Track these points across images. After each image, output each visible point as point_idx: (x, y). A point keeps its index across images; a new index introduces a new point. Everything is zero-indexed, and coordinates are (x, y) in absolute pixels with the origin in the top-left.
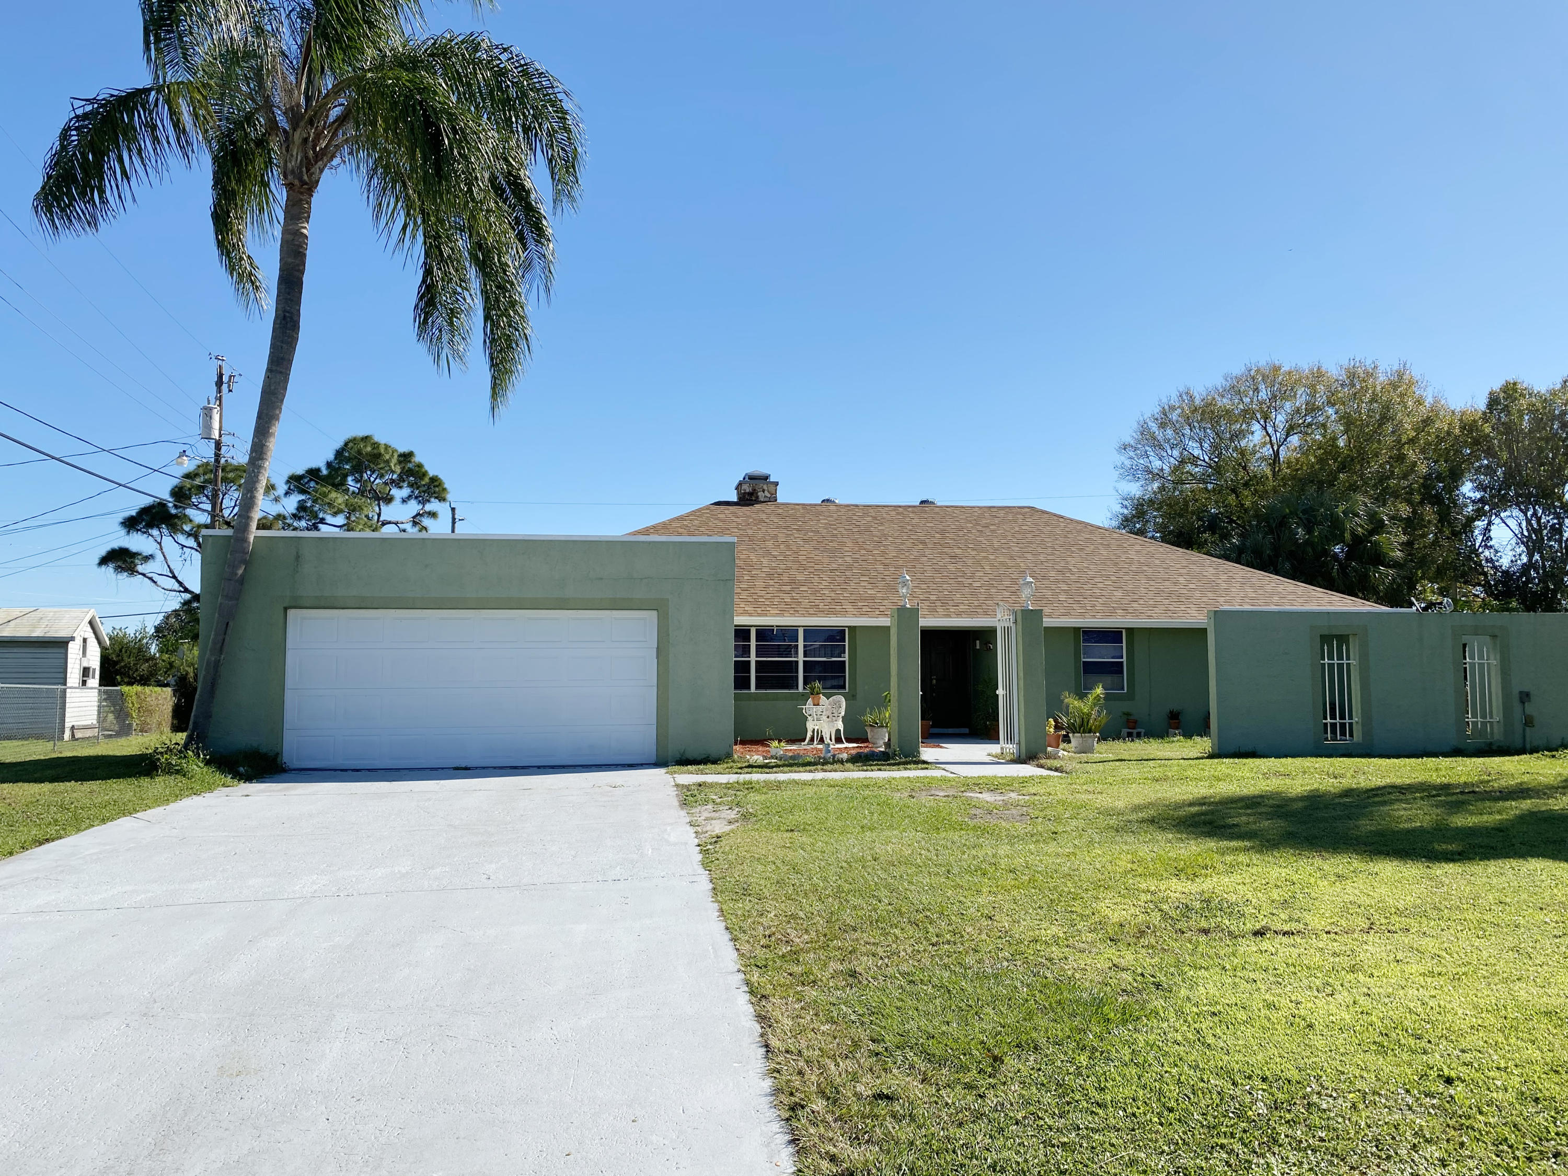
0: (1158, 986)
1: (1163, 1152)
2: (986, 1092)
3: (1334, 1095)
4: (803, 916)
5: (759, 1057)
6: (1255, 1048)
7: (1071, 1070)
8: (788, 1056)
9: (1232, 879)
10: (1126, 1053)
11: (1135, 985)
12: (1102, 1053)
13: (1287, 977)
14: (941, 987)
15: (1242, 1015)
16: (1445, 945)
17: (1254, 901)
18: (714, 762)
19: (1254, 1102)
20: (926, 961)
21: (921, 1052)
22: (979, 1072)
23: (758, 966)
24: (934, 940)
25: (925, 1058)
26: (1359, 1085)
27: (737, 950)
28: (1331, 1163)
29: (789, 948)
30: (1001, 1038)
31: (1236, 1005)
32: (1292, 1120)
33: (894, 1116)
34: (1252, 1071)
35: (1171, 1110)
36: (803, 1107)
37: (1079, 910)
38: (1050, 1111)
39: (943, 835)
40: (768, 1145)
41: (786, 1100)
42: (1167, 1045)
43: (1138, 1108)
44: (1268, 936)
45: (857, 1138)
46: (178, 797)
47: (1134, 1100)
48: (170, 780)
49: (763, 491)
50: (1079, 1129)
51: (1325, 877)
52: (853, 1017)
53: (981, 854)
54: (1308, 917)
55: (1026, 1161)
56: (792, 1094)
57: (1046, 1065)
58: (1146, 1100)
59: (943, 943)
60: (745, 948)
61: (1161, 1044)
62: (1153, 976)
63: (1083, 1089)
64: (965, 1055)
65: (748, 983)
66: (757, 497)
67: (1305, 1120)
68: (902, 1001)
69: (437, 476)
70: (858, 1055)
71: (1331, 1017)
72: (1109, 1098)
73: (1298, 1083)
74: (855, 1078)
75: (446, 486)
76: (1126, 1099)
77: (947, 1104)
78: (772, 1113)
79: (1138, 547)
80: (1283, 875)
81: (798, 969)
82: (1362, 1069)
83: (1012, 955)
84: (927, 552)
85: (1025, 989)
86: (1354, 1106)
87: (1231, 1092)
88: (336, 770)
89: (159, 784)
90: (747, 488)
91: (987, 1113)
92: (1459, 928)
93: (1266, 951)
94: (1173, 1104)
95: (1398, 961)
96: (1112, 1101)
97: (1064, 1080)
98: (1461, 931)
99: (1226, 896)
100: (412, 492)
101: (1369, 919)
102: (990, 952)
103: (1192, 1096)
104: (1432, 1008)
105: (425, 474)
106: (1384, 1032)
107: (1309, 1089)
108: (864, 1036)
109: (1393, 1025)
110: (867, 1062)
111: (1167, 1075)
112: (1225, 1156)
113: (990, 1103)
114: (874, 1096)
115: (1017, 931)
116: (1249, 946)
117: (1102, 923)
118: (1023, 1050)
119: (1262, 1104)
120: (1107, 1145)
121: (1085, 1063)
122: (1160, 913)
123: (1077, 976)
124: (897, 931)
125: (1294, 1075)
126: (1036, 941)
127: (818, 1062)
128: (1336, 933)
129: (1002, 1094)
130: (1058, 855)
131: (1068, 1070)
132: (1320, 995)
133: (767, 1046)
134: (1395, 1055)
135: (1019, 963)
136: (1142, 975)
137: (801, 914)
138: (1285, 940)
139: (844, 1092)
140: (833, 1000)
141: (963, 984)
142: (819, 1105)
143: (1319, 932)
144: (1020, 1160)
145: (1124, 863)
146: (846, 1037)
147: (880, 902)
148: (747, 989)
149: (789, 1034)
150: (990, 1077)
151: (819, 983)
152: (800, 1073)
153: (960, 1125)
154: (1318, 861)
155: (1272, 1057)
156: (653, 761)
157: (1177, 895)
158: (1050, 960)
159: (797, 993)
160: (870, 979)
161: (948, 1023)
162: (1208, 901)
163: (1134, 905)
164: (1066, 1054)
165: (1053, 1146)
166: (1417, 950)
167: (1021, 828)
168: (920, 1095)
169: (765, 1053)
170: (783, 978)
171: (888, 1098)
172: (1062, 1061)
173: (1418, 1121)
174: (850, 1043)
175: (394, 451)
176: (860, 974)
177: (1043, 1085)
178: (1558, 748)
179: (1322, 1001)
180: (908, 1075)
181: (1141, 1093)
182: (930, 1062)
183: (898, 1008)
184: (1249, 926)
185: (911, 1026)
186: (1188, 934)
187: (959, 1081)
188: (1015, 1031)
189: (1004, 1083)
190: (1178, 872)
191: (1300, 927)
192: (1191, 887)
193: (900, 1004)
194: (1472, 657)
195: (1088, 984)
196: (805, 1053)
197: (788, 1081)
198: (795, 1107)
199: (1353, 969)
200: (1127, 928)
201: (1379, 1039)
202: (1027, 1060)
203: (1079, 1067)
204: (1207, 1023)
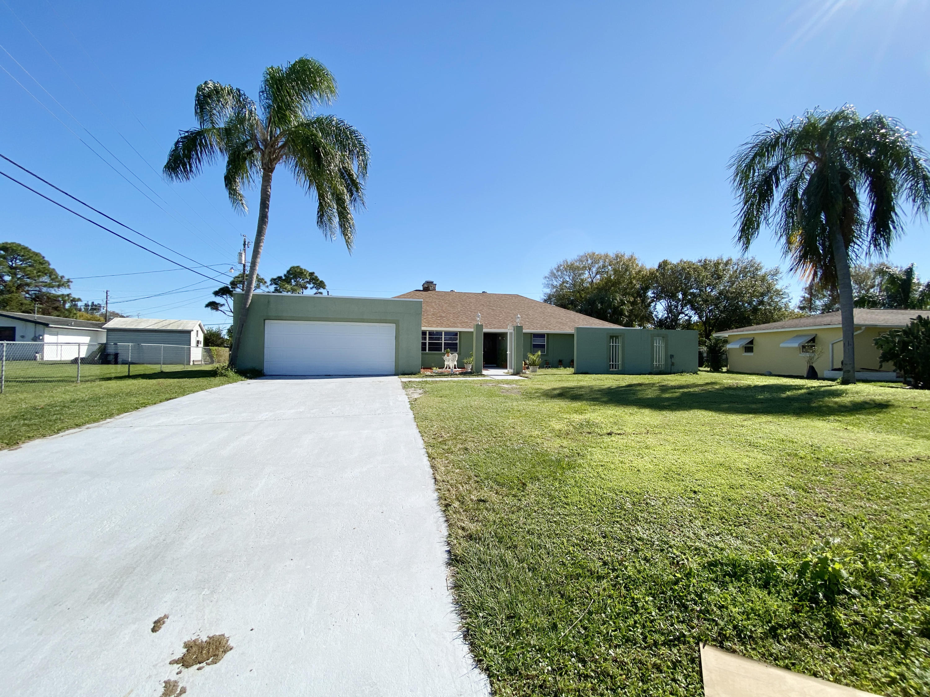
0: (579, 454)
1: (594, 525)
2: (521, 498)
3: (655, 499)
5: (432, 483)
6: (620, 479)
7: (553, 489)
8: (444, 483)
9: (595, 415)
10: (573, 482)
11: (571, 454)
12: (563, 482)
13: (625, 451)
14: (499, 454)
15: (612, 466)
16: (676, 439)
17: (604, 422)
18: (414, 374)
19: (626, 502)
20: (493, 444)
21: (495, 481)
22: (518, 490)
23: (431, 446)
24: (495, 436)
25: (496, 483)
26: (663, 495)
27: (423, 440)
28: (661, 529)
29: (442, 439)
30: (525, 475)
31: (609, 462)
32: (642, 510)
33: (486, 509)
34: (622, 489)
35: (594, 506)
36: (450, 505)
37: (544, 425)
38: (547, 507)
39: (493, 398)
40: (436, 522)
41: (444, 502)
42: (587, 478)
43: (582, 505)
44: (613, 435)
45: (472, 519)
46: (223, 384)
47: (579, 502)
48: (222, 378)
50: (560, 515)
51: (626, 414)
52: (468, 467)
53: (507, 405)
54: (625, 428)
55: (541, 529)
56: (445, 500)
57: (543, 486)
58: (584, 502)
59: (498, 437)
60: (426, 439)
61: (585, 478)
62: (576, 450)
63: (559, 497)
64: (511, 482)
65: (427, 453)
66: (429, 289)
67: (647, 510)
69: (322, 281)
70: (470, 482)
71: (645, 467)
72: (570, 501)
73: (640, 494)
74: (470, 492)
75: (325, 284)
76: (576, 501)
77: (507, 503)
78: (438, 508)
80: (612, 413)
81: (446, 447)
82: (662, 488)
83: (524, 442)
85: (530, 455)
86: (663, 504)
87: (616, 498)
88: (283, 376)
89: (217, 380)
90: (426, 286)
91: (523, 507)
92: (679, 433)
93: (614, 441)
94: (594, 503)
95: (661, 445)
96: (571, 503)
97: (551, 493)
99: (594, 420)
100: (314, 285)
101: (646, 429)
102: (515, 440)
103: (601, 500)
104: (680, 463)
105: (318, 280)
106: (666, 473)
107: (645, 497)
108: (472, 474)
109: (669, 470)
110: (474, 485)
111: (590, 491)
112: (619, 526)
113: (524, 503)
114: (478, 500)
115: (524, 433)
116: (607, 439)
117: (553, 430)
118: (533, 480)
119: (629, 503)
120: (572, 522)
121: (558, 486)
122: (572, 426)
123: (549, 450)
124: (481, 433)
125: (637, 490)
126: (531, 437)
127: (455, 485)
128: (636, 434)
129: (528, 500)
132: (639, 458)
133: (435, 479)
134: (672, 482)
135: (526, 445)
136: (572, 450)
137: (446, 426)
138: (619, 436)
139: (466, 498)
140: (460, 459)
141: (507, 453)
142: (456, 504)
143: (631, 434)
144: (539, 529)
145: (557, 409)
146: (466, 475)
147: (474, 422)
148: (427, 455)
149: (443, 473)
150: (522, 491)
151: (454, 452)
152: (449, 490)
153: (513, 513)
154: (623, 409)
155: (628, 483)
156: (394, 373)
157: (578, 420)
158: (537, 443)
159: (446, 456)
160: (473, 451)
161: (503, 469)
162: (588, 422)
163: (563, 423)
164: (550, 482)
165: (551, 522)
166: (667, 440)
167: (519, 396)
168: (496, 500)
169: (434, 481)
170: (440, 451)
171: (484, 501)
172: (549, 485)
173: (689, 510)
174: (467, 477)
175: (307, 272)
176: (469, 449)
177: (543, 495)
178: (682, 372)
179: (640, 460)
180: (491, 491)
181: (582, 499)
182: (498, 485)
183: (484, 463)
184: (605, 431)
185: (490, 470)
186: (584, 434)
187: (510, 494)
188: (529, 472)
189: (528, 494)
190: (576, 412)
191: (623, 432)
192: (581, 417)
193: (485, 461)
194: (656, 344)
195: (553, 453)
196: (450, 482)
197: (444, 494)
198: (447, 506)
199: (647, 447)
200: (562, 432)
201: (665, 476)
202: (535, 485)
203: (556, 488)
204: (600, 469)
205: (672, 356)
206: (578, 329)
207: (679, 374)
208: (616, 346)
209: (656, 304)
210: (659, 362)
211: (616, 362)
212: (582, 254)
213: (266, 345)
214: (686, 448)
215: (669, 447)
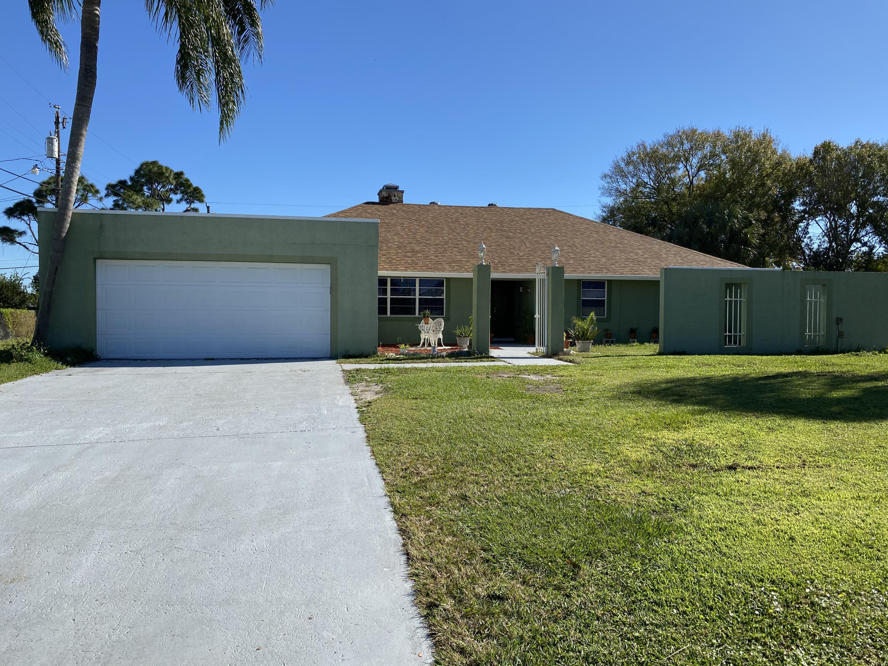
0: (676, 507)
1: (712, 645)
2: (571, 592)
3: (828, 595)
4: (428, 456)
5: (402, 563)
6: (758, 556)
7: (631, 574)
8: (424, 563)
9: (703, 431)
10: (667, 560)
11: (661, 506)
12: (650, 560)
13: (763, 501)
14: (527, 507)
15: (741, 530)
16: (859, 477)
17: (721, 445)
18: (366, 357)
19: (771, 601)
20: (513, 488)
21: (519, 560)
22: (564, 576)
23: (399, 492)
24: (517, 472)
25: (523, 564)
26: (843, 587)
27: (384, 480)
28: (842, 654)
29: (419, 478)
30: (576, 548)
31: (735, 522)
32: (803, 616)
33: (505, 614)
34: (762, 575)
35: (711, 608)
36: (437, 606)
37: (608, 451)
38: (621, 609)
39: (512, 401)
40: (411, 638)
41: (424, 600)
42: (695, 553)
43: (687, 607)
44: (739, 470)
45: (479, 632)
46: (23, 375)
47: (682, 600)
48: (21, 365)
49: (395, 196)
50: (646, 625)
51: (761, 429)
52: (468, 531)
53: (538, 413)
54: (760, 457)
55: (611, 654)
56: (428, 595)
57: (611, 570)
58: (692, 600)
59: (523, 475)
60: (390, 478)
61: (690, 553)
62: (671, 500)
63: (642, 590)
64: (551, 562)
65: (392, 505)
66: (391, 200)
67: (812, 616)
68: (502, 519)
69: (198, 187)
70: (474, 562)
71: (804, 531)
72: (664, 598)
73: (798, 585)
74: (473, 580)
75: (203, 193)
76: (676, 599)
77: (543, 602)
78: (413, 611)
79: (615, 233)
80: (735, 428)
81: (427, 494)
82: (840, 573)
83: (571, 484)
85: (585, 510)
86: (844, 605)
87: (752, 593)
88: (130, 360)
89: (14, 367)
90: (385, 194)
91: (575, 610)
92: (863, 465)
93: (742, 481)
94: (711, 603)
95: (832, 488)
96: (666, 601)
97: (627, 583)
98: (864, 466)
99: (702, 442)
100: (183, 196)
101: (800, 458)
102: (556, 481)
103: (724, 597)
104: (870, 524)
105: (190, 185)
106: (845, 543)
107: (808, 590)
108: (477, 547)
109: (850, 538)
110: (481, 568)
111: (702, 579)
112: (760, 647)
113: (576, 602)
114: (489, 596)
115: (571, 466)
116: (728, 478)
117: (627, 461)
118: (592, 557)
119: (777, 603)
120: (670, 640)
121: (639, 569)
122: (662, 454)
123: (619, 499)
124: (491, 466)
125: (791, 577)
126: (586, 474)
127: (446, 567)
128: (783, 468)
129: (584, 595)
130: (587, 414)
131: (628, 574)
132: (790, 514)
133: (408, 554)
134: (859, 561)
135: (576, 489)
136: (664, 499)
137: (426, 454)
138: (750, 472)
139: (467, 593)
140: (452, 517)
141: (542, 505)
142: (448, 604)
143: (772, 467)
144: (606, 652)
145: (632, 421)
146: (464, 547)
147: (477, 446)
148: (391, 509)
149: (423, 544)
150: (572, 580)
151: (441, 504)
152: (433, 577)
153: (555, 622)
154: (755, 420)
155: (773, 563)
156: (329, 355)
157: (671, 441)
158: (597, 487)
159: (427, 512)
160: (477, 502)
161: (536, 536)
162: (691, 445)
163: (643, 448)
164: (623, 560)
165: (629, 639)
166: (842, 480)
167: (559, 397)
168: (523, 595)
169: (406, 559)
170: (416, 500)
171: (500, 598)
172: (623, 567)
174: (467, 552)
175: (171, 171)
176: (469, 498)
177: (612, 586)
178: (858, 350)
179: (793, 519)
180: (512, 579)
181: (686, 594)
182: (527, 567)
183: (499, 524)
184: (723, 462)
185: (510, 538)
186: (684, 468)
187: (550, 584)
188: (585, 543)
189: (583, 585)
190: (667, 426)
191: (758, 463)
192: (679, 436)
193: (500, 521)
194: (811, 297)
195: (628, 506)
196: (436, 560)
197: (425, 584)
198: (431, 606)
199: (805, 494)
200: (643, 465)
201: (844, 549)
202: (597, 566)
203: (635, 572)
204: (719, 537)
205: (839, 321)
206: (667, 272)
207: (853, 353)
208: (736, 302)
209: (808, 224)
210: (815, 331)
211: (735, 331)
212: (672, 131)
213: (99, 306)
214: (879, 494)
215: (846, 494)
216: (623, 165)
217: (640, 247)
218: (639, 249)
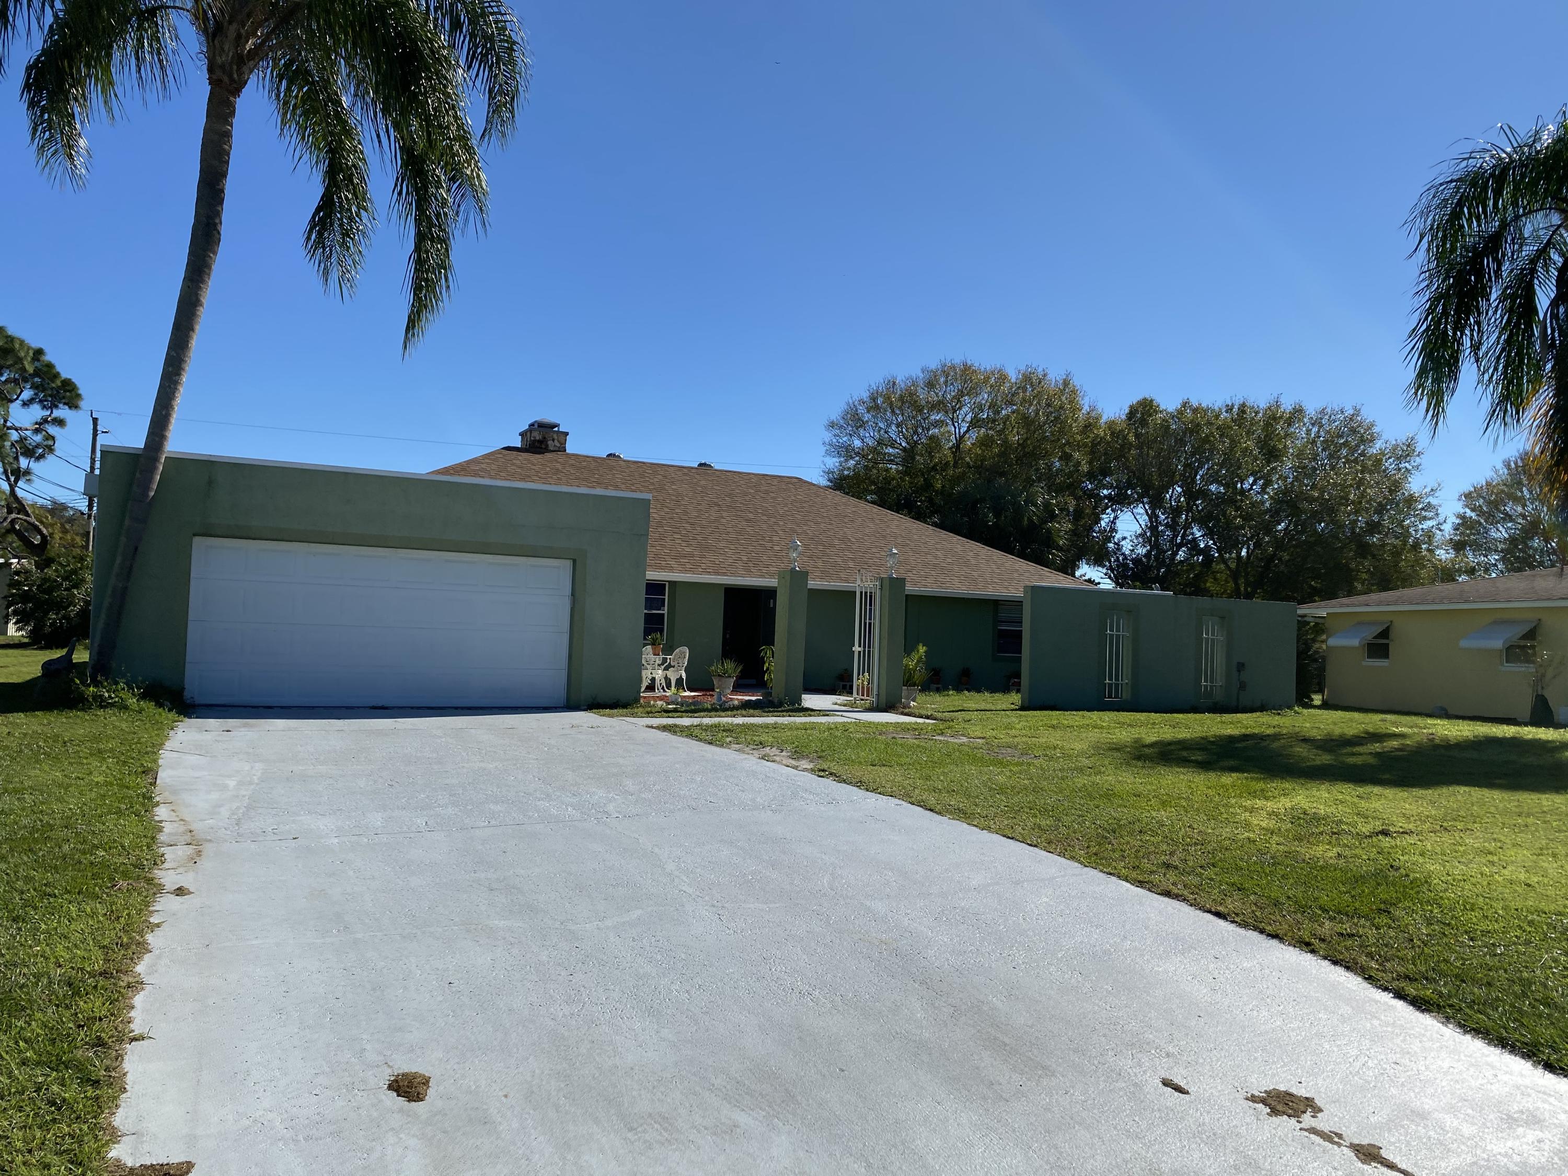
18: (625, 706)
49: (553, 440)
66: (547, 446)
69: (70, 380)
75: (80, 392)
79: (896, 522)
84: (725, 514)
88: (245, 707)
90: (537, 436)
105: (57, 375)
117: (1267, 830)
156: (562, 701)
162: (1306, 814)
175: (29, 348)
186: (1330, 836)
194: (1207, 634)
200: (1288, 832)
205: (1241, 667)
206: (1033, 591)
207: (1273, 711)
208: (1118, 637)
210: (1212, 682)
211: (1117, 679)
212: (933, 365)
213: (192, 615)
216: (861, 410)
217: (938, 546)
218: (937, 549)
